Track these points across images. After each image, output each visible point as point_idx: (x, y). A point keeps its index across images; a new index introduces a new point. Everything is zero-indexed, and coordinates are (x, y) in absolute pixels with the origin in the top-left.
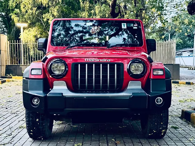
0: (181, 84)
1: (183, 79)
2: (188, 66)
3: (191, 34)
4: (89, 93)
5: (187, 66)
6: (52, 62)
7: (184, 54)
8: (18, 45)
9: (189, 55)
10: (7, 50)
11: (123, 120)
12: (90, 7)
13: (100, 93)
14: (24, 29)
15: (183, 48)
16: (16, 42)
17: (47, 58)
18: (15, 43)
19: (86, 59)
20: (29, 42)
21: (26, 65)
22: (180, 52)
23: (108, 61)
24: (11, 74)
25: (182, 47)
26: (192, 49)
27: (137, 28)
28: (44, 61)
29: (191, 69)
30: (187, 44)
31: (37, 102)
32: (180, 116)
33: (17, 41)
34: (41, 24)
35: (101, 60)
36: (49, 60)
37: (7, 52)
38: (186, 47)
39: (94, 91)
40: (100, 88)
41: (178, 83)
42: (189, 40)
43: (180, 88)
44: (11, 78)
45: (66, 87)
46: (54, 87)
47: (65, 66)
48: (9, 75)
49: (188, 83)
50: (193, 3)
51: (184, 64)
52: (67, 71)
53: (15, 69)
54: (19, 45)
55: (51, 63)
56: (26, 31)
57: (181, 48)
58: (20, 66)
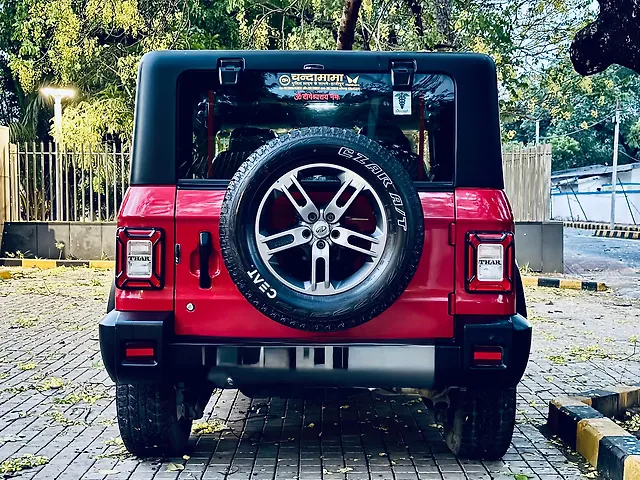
0: (568, 287)
1: (576, 271)
2: (596, 224)
3: (605, 122)
5: (592, 224)
7: (584, 185)
8: (42, 158)
9: (599, 189)
10: (7, 174)
14: (65, 103)
15: (580, 165)
16: (38, 149)
18: (35, 153)
20: (80, 148)
21: (67, 221)
22: (571, 180)
24: (18, 252)
25: (579, 161)
26: (608, 170)
29: (605, 234)
30: (593, 151)
32: (545, 422)
33: (42, 144)
34: (120, 89)
37: (7, 180)
38: (590, 163)
41: (556, 284)
42: (601, 139)
43: (559, 305)
44: (19, 264)
48: (13, 255)
49: (590, 286)
50: (588, 35)
51: (582, 217)
53: (34, 235)
54: (46, 157)
56: (71, 111)
57: (575, 167)
58: (49, 227)
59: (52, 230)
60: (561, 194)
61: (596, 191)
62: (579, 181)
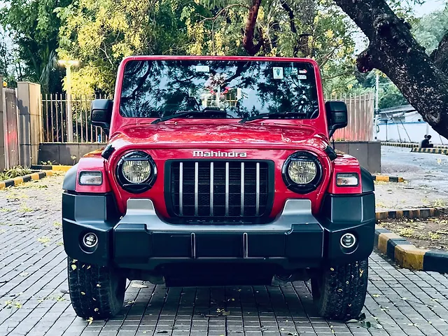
0: (381, 180)
4: (201, 224)
6: (123, 158)
7: (409, 117)
9: (419, 120)
11: (273, 279)
12: (205, 36)
13: (224, 224)
17: (113, 149)
19: (194, 152)
21: (77, 143)
23: (241, 156)
24: (49, 162)
27: (305, 78)
28: (106, 156)
29: (418, 150)
31: (93, 243)
33: (61, 95)
35: (228, 155)
36: (116, 153)
39: (212, 218)
40: (225, 214)
44: (51, 168)
45: (153, 212)
46: (129, 212)
47: (151, 165)
48: (45, 163)
51: (408, 140)
52: (156, 177)
53: (57, 151)
55: (121, 160)
58: (67, 146)
59: (69, 149)
60: (394, 123)
61: (417, 121)
62: (406, 114)
